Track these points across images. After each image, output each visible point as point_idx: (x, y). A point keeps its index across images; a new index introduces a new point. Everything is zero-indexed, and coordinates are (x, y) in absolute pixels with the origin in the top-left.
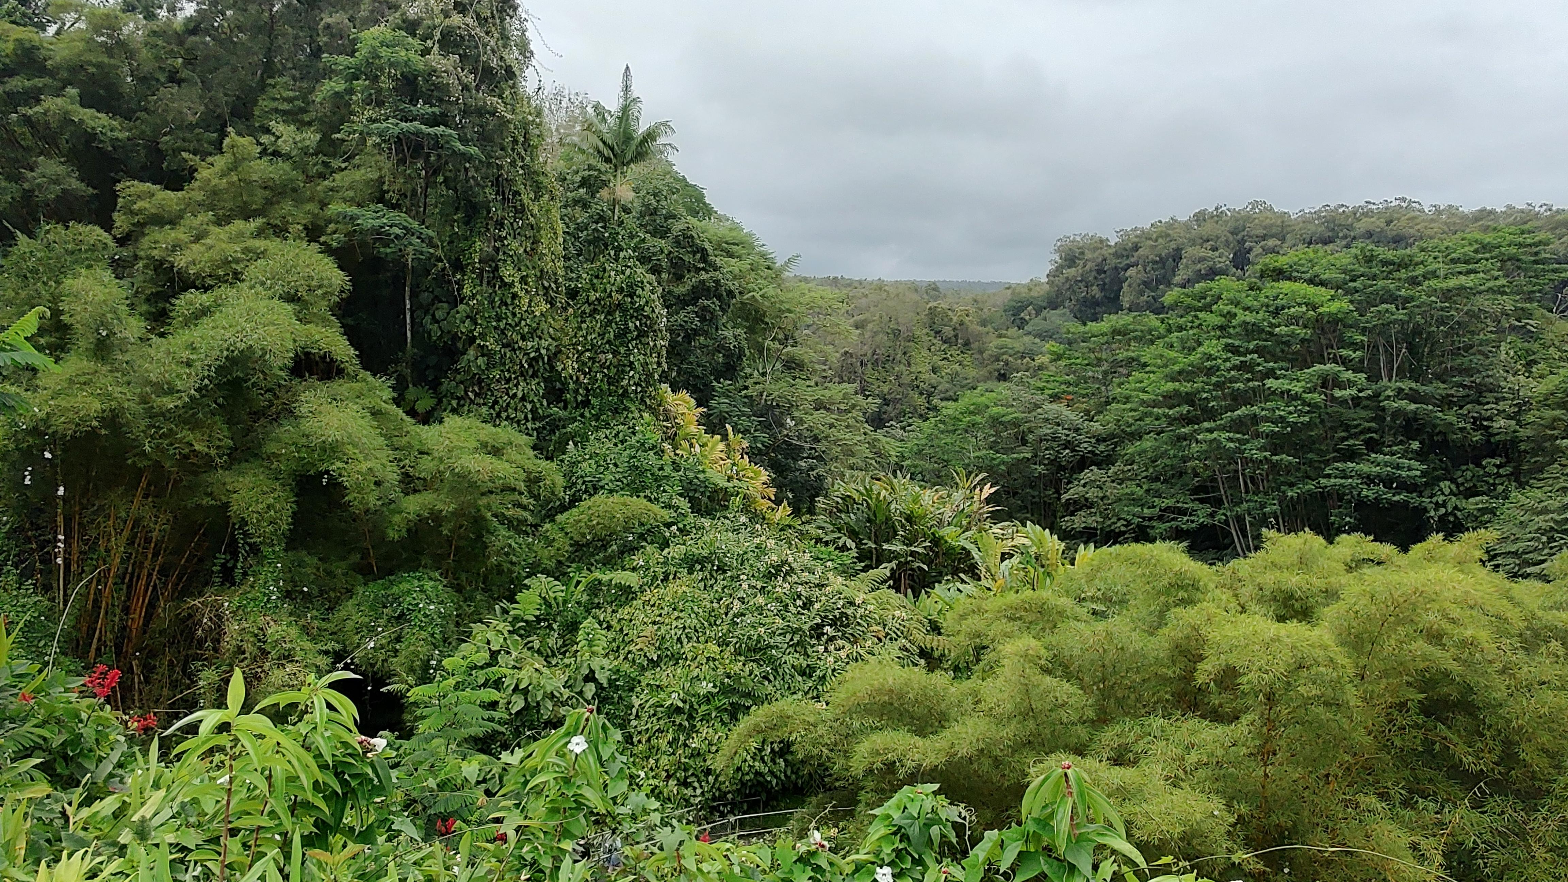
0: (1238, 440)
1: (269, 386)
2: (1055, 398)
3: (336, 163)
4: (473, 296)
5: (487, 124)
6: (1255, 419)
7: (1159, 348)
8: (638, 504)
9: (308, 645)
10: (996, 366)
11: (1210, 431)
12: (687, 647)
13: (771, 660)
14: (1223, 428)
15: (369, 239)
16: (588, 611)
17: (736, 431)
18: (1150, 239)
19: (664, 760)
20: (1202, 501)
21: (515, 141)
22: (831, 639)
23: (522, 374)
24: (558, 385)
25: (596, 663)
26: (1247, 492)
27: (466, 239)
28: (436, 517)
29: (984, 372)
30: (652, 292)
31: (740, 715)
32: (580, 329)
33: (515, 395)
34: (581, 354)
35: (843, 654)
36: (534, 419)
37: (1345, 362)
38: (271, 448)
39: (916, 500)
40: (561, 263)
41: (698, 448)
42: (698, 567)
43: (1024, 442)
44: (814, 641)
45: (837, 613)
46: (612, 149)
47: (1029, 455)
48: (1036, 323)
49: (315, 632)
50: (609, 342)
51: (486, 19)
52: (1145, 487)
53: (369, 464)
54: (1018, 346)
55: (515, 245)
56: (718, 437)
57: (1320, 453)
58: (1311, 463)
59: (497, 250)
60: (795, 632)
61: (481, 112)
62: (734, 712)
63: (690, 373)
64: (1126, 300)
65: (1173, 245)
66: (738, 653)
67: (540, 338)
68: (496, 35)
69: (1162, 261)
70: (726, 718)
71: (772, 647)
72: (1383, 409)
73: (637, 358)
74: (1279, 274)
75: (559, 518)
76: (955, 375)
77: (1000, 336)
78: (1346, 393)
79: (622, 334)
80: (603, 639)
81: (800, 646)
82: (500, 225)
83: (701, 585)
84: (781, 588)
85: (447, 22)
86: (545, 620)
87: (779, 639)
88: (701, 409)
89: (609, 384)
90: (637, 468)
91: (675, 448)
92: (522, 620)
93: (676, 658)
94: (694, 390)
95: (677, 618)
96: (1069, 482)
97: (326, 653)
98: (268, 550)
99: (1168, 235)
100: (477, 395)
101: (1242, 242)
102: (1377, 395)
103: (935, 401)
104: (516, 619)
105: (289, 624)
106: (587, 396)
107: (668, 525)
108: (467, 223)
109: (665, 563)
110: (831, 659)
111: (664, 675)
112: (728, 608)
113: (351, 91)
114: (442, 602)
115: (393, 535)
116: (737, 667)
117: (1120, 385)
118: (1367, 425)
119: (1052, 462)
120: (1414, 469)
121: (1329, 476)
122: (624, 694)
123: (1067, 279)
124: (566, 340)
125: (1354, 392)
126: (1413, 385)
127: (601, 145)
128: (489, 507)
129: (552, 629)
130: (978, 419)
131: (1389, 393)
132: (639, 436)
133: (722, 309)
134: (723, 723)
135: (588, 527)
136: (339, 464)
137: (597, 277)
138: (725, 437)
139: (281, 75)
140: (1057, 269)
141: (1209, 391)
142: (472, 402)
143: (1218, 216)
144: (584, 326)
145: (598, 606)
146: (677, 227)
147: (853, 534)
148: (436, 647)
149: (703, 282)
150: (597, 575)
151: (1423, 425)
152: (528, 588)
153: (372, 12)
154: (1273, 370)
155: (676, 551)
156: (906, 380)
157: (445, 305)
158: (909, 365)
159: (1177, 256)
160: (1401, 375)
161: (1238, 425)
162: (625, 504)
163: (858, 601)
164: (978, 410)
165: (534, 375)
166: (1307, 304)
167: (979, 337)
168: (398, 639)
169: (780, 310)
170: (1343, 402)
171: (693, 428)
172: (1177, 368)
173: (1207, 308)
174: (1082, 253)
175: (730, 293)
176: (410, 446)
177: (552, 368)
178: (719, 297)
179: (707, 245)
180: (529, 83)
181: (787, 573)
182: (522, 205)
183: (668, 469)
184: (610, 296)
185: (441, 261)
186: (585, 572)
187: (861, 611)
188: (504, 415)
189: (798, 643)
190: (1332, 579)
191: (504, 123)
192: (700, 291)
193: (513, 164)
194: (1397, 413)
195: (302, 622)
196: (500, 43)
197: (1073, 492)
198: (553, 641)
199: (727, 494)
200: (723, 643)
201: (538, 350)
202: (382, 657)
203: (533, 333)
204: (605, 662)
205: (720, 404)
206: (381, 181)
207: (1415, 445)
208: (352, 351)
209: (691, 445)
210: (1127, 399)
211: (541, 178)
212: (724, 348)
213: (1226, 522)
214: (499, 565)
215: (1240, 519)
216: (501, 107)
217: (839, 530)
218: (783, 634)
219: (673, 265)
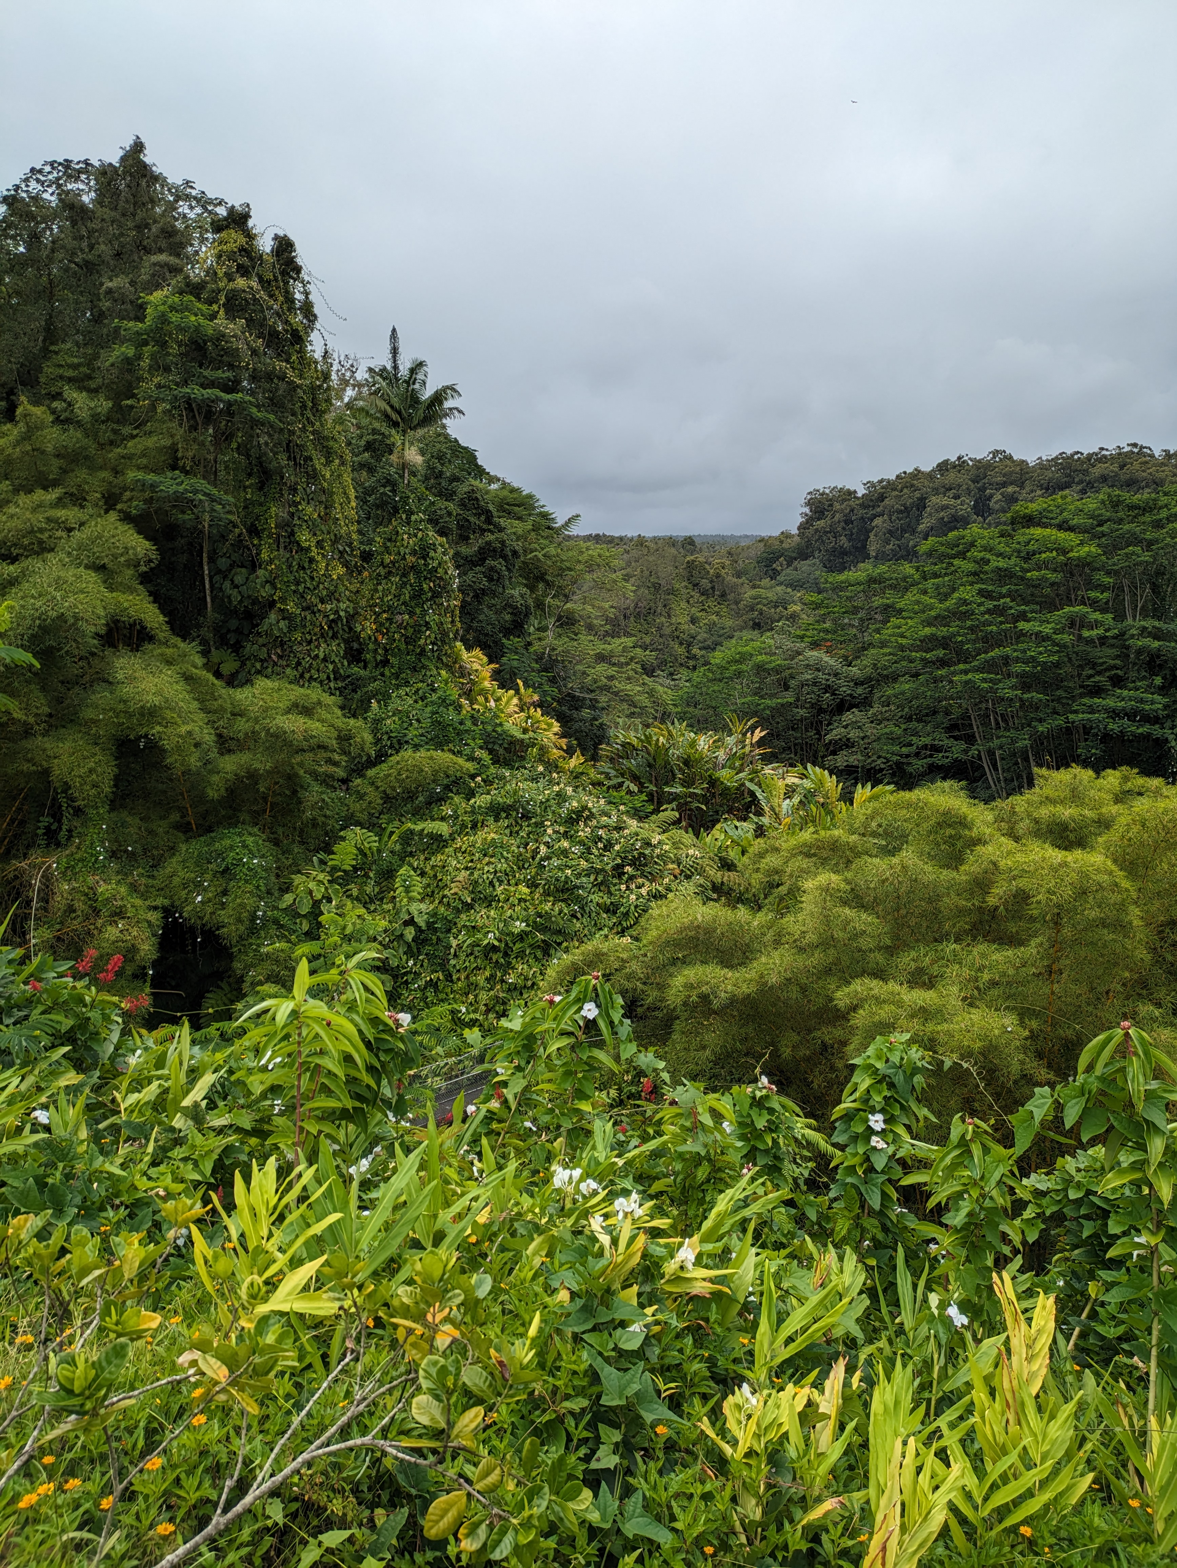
0: (991, 681)
1: (83, 653)
2: (815, 645)
3: (126, 430)
4: (271, 562)
5: (277, 389)
6: (1006, 660)
7: (911, 596)
8: (443, 757)
9: (138, 902)
10: (751, 615)
11: (966, 672)
12: (499, 890)
13: (578, 900)
14: (978, 670)
15: (167, 506)
16: (402, 860)
17: (527, 685)
18: (895, 489)
19: (483, 996)
20: (956, 738)
21: (304, 407)
22: (632, 878)
23: (322, 636)
24: (355, 646)
25: (414, 908)
26: (998, 727)
27: (261, 505)
28: (253, 776)
29: (739, 622)
30: (444, 554)
31: (552, 951)
32: (376, 591)
33: (317, 656)
34: (378, 615)
35: (644, 891)
36: (336, 679)
37: (1094, 604)
38: (89, 714)
39: (693, 744)
40: (355, 527)
41: (492, 704)
42: (504, 815)
43: (787, 688)
44: (615, 881)
45: (635, 853)
46: (399, 413)
47: (791, 700)
48: (788, 573)
49: (142, 888)
50: (404, 603)
51: (269, 282)
52: (903, 726)
53: (188, 728)
54: (771, 595)
55: (309, 510)
56: (512, 692)
57: (1067, 690)
58: (1059, 700)
59: (292, 515)
60: (598, 872)
61: (270, 376)
62: (546, 950)
63: (479, 631)
64: (872, 549)
65: (917, 494)
66: (547, 893)
67: (338, 601)
68: (281, 298)
69: (907, 510)
70: (539, 954)
71: (578, 888)
72: (1128, 648)
73: (432, 617)
74: (1030, 521)
75: (371, 773)
76: (711, 626)
77: (754, 587)
78: (1095, 632)
79: (417, 595)
80: (418, 886)
81: (601, 886)
82: (294, 490)
83: (507, 831)
84: (584, 832)
85: (231, 285)
86: (361, 869)
87: (584, 880)
88: (492, 666)
89: (407, 643)
90: (440, 723)
91: (472, 704)
92: (340, 870)
93: (489, 901)
94: (484, 647)
95: (488, 864)
96: (829, 724)
97: (155, 908)
98: (92, 812)
99: (912, 486)
100: (280, 657)
101: (983, 489)
102: (1121, 635)
103: (695, 651)
104: (334, 869)
105: (118, 882)
106: (386, 655)
107: (473, 777)
108: (261, 489)
109: (473, 812)
110: (633, 897)
111: (481, 915)
112: (536, 852)
113: (139, 357)
114: (263, 856)
115: (212, 794)
116: (548, 907)
117: (878, 631)
118: (1112, 662)
119: (813, 706)
120: (1158, 703)
121: (1076, 712)
122: (442, 936)
123: (817, 530)
124: (363, 603)
125: (1101, 631)
126: (1157, 624)
127: (388, 409)
128: (301, 765)
129: (369, 877)
130: (744, 667)
131: (1134, 631)
132: (440, 693)
133: (509, 570)
134: (536, 959)
135: (398, 780)
136: (158, 728)
137: (390, 540)
138: (517, 691)
139: (64, 341)
140: (807, 522)
141: (964, 635)
142: (275, 664)
143: (960, 464)
144: (380, 588)
145: (411, 854)
146: (463, 489)
147: (635, 778)
148: (261, 898)
149: (489, 543)
150: (410, 825)
151: (1166, 661)
152: (343, 839)
153: (153, 275)
154: (1025, 612)
155: (481, 800)
156: (667, 631)
157: (244, 570)
158: (669, 616)
159: (921, 504)
160: (1145, 614)
161: (990, 666)
162: (431, 758)
163: (654, 841)
164: (743, 658)
165: (334, 637)
166: (1057, 550)
167: (734, 588)
168: (225, 893)
169: (561, 569)
170: (1090, 641)
171: (487, 684)
172: (933, 613)
173: (962, 555)
174: (831, 505)
175: (515, 553)
176: (222, 709)
177: (351, 629)
178: (504, 557)
179: (491, 507)
180: (316, 346)
181: (588, 818)
182: (315, 470)
183: (469, 723)
184: (404, 558)
185: (235, 526)
186: (397, 823)
187: (657, 851)
188: (307, 676)
189: (602, 883)
190: (1104, 810)
191: (293, 387)
192: (485, 553)
193: (304, 430)
194: (1139, 652)
195: (130, 880)
196: (285, 307)
197: (836, 733)
198: (370, 888)
199: (525, 746)
200: (532, 885)
201: (337, 612)
202: (209, 910)
203: (332, 596)
204: (423, 906)
205: (510, 660)
206: (174, 449)
207: (1158, 681)
208: (161, 618)
209: (487, 700)
210: (883, 644)
211: (331, 443)
212: (511, 606)
213: (979, 756)
214: (314, 819)
215: (991, 753)
216: (290, 373)
217: (623, 775)
218: (588, 875)
219: (460, 527)
